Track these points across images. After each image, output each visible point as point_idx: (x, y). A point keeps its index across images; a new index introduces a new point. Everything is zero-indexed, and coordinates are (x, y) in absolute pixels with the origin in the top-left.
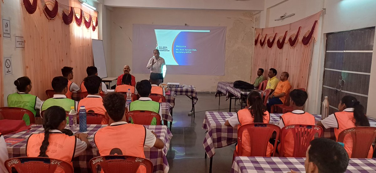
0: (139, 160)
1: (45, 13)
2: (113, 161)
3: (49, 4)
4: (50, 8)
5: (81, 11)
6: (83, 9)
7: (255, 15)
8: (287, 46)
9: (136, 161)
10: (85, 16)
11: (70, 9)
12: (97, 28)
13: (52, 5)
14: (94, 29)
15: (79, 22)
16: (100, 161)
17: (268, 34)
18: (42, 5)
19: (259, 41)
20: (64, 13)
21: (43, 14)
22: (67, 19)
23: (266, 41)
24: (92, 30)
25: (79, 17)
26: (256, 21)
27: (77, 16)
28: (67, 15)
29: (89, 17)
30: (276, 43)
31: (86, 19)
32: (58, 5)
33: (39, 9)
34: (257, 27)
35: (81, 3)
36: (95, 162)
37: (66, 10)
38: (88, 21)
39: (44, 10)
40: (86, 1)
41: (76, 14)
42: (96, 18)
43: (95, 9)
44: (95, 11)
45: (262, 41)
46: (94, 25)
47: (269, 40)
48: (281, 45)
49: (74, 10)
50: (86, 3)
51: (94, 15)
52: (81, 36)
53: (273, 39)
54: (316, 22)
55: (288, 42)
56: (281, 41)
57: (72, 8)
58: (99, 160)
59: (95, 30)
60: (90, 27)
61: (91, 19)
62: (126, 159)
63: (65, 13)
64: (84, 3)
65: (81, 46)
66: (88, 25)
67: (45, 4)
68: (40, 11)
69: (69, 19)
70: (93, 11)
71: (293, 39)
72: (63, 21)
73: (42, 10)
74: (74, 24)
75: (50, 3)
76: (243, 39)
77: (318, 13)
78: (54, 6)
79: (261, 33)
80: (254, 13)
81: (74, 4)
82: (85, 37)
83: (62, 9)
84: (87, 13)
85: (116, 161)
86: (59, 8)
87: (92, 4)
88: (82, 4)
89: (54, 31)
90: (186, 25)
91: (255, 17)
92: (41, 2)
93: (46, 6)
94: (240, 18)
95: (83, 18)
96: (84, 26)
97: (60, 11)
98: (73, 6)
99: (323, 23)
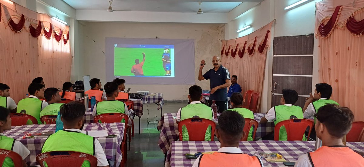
0: (83, 156)
1: (10, 25)
2: (57, 157)
3: (15, 18)
4: (16, 21)
5: (51, 25)
6: (53, 24)
7: (221, 28)
8: (246, 55)
9: (80, 156)
10: (55, 30)
11: (38, 23)
12: (68, 41)
13: (18, 18)
14: (65, 42)
15: (48, 35)
16: (46, 157)
17: (231, 45)
18: (7, 18)
19: (224, 52)
20: (31, 26)
21: (8, 26)
22: (35, 32)
23: (230, 51)
24: (64, 43)
25: (48, 31)
26: (222, 33)
27: (46, 29)
28: (35, 28)
29: (59, 31)
30: (238, 52)
31: (56, 33)
32: (25, 18)
33: (3, 22)
34: (223, 39)
35: (51, 17)
36: (41, 159)
37: (34, 23)
38: (58, 34)
39: (9, 23)
40: (57, 16)
41: (45, 28)
42: (67, 32)
43: (66, 23)
44: (66, 25)
45: (227, 51)
46: (66, 38)
47: (232, 50)
48: (241, 55)
49: (43, 24)
50: (56, 18)
51: (65, 29)
52: (51, 49)
53: (235, 49)
54: (268, 31)
55: (247, 52)
56: (241, 50)
57: (40, 22)
58: (44, 156)
59: (67, 43)
60: (61, 40)
61: (61, 32)
62: (70, 155)
63: (33, 26)
64: (54, 18)
65: (50, 59)
66: (58, 38)
67: (11, 18)
68: (5, 24)
69: (37, 32)
70: (64, 25)
71: (251, 48)
72: (30, 34)
73: (6, 23)
74: (43, 37)
75: (15, 16)
76: (211, 50)
77: (270, 23)
78: (20, 20)
79: (226, 45)
80: (220, 26)
81: (42, 19)
82: (55, 50)
83: (29, 23)
84: (57, 27)
85: (60, 157)
86: (26, 22)
87: (63, 19)
88: (52, 19)
89: (21, 43)
90: (157, 37)
91: (221, 29)
92: (6, 15)
93: (12, 20)
94: (207, 31)
95: (52, 31)
96: (54, 40)
97: (27, 25)
98: (42, 20)
99: (274, 31)
